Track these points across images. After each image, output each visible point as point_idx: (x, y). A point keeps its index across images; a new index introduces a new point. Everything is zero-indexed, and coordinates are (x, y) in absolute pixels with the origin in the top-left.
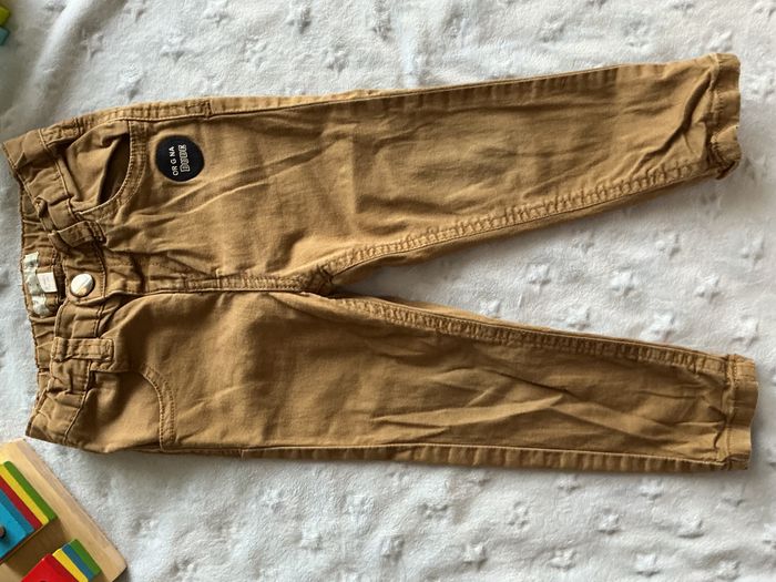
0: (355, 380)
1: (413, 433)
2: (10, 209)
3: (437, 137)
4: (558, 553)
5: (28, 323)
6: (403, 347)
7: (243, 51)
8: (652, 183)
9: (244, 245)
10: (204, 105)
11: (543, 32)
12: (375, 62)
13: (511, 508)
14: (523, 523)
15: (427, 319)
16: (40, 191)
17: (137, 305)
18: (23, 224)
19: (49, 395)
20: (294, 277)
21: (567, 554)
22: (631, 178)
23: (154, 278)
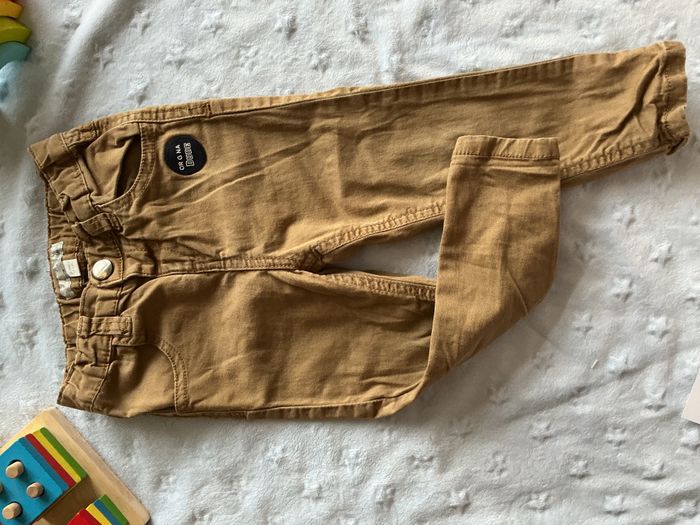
0: (346, 346)
2: (38, 205)
3: (412, 126)
4: (534, 496)
5: (56, 305)
6: (388, 315)
7: (238, 57)
8: (609, 160)
9: (244, 231)
10: (205, 106)
11: (504, 29)
12: (355, 61)
13: (490, 457)
14: (502, 471)
15: (408, 288)
16: (63, 188)
17: (151, 287)
18: (49, 217)
19: (77, 368)
20: (289, 257)
21: (543, 497)
22: (589, 156)
23: (166, 261)
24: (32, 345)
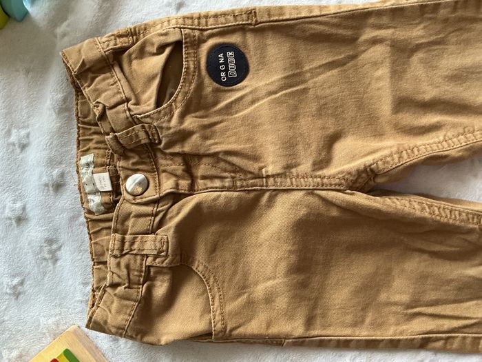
1: (447, 324)
5: (82, 219)
9: (290, 146)
10: (251, 13)
15: (471, 216)
16: (98, 96)
17: (189, 204)
18: (79, 127)
19: (109, 290)
20: (340, 176)
23: (204, 178)
24: (55, 260)
